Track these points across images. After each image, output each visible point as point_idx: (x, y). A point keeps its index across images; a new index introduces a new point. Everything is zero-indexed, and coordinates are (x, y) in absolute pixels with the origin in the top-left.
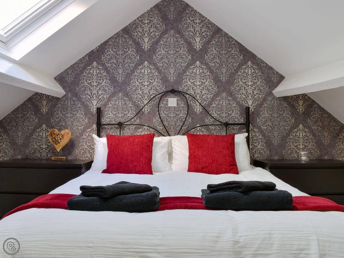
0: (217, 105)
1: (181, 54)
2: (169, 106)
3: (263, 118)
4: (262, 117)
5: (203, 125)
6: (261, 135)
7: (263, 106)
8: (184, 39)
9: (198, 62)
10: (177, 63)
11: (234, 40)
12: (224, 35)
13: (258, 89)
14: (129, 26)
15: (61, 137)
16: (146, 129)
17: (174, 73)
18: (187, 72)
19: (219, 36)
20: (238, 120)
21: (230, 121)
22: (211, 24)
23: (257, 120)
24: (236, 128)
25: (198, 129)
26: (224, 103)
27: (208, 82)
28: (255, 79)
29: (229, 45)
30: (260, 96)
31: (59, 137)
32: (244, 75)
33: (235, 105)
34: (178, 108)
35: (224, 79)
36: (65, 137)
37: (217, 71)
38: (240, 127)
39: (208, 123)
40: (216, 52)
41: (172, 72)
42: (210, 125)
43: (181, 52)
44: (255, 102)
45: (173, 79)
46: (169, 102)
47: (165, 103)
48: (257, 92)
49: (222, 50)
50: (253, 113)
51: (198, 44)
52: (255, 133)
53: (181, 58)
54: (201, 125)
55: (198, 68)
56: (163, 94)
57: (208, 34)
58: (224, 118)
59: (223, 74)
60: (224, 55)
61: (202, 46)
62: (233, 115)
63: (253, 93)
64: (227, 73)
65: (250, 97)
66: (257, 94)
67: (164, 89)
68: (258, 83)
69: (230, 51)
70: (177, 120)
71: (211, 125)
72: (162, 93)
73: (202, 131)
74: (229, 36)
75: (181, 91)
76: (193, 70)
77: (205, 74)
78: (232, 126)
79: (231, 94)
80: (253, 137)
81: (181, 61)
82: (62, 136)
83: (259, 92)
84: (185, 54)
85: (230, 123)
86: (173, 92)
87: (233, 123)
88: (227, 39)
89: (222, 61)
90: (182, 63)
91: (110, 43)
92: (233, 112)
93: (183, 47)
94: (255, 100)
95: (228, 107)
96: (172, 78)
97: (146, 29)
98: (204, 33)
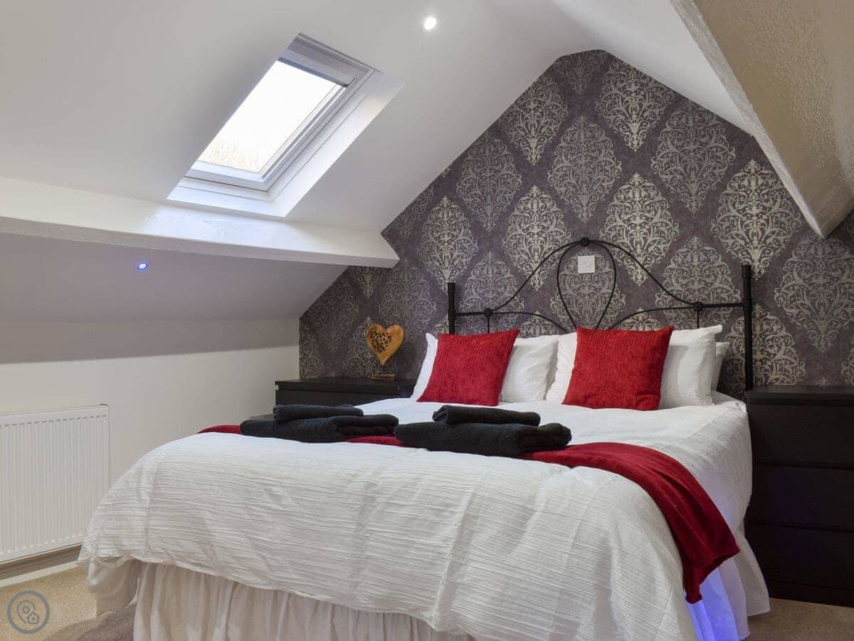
0: (679, 265)
1: (600, 162)
2: (580, 272)
3: (788, 289)
4: (786, 286)
5: (650, 308)
6: (784, 329)
7: (789, 260)
8: (606, 132)
9: (636, 176)
10: (594, 183)
11: (715, 117)
12: (690, 108)
13: (774, 221)
14: (501, 121)
15: (386, 338)
16: (537, 321)
17: (589, 203)
18: (615, 198)
19: (679, 113)
20: (729, 296)
21: (709, 300)
22: (662, 89)
23: (774, 294)
24: (724, 315)
25: (640, 319)
26: (696, 260)
27: (658, 215)
28: (767, 201)
29: (704, 129)
30: (781, 238)
31: (384, 339)
32: (739, 194)
33: (720, 262)
34: (597, 276)
35: (693, 206)
36: (393, 338)
37: (679, 190)
38: (733, 311)
39: (662, 305)
40: (675, 150)
41: (584, 203)
42: (666, 309)
43: (601, 158)
44: (769, 254)
45: (588, 216)
46: (579, 263)
47: (572, 266)
48: (773, 230)
49: (689, 143)
50: (764, 278)
51: (635, 137)
52: (768, 324)
53: (601, 171)
54: (647, 309)
55: (637, 190)
56: (567, 247)
57: (657, 112)
58: (697, 293)
59: (691, 195)
60: (692, 154)
61: (643, 140)
62: (717, 284)
63: (763, 232)
64: (700, 194)
65: (755, 242)
66: (773, 233)
67: (569, 239)
68: (776, 208)
69: (707, 143)
70: (597, 300)
71: (668, 309)
72: (565, 246)
73: (648, 322)
74: (701, 109)
75: (604, 239)
76: (628, 192)
77: (653, 199)
78: (714, 311)
79: (710, 239)
80: (764, 333)
81: (601, 177)
82: (388, 337)
83: (777, 230)
84: (609, 162)
85: (711, 303)
86: (586, 243)
87: (717, 302)
88: (697, 118)
89: (688, 167)
90: (603, 181)
91: (470, 158)
92: (716, 278)
93: (606, 146)
94: (766, 248)
95: (704, 269)
96: (584, 215)
97: (533, 121)
98: (646, 111)
